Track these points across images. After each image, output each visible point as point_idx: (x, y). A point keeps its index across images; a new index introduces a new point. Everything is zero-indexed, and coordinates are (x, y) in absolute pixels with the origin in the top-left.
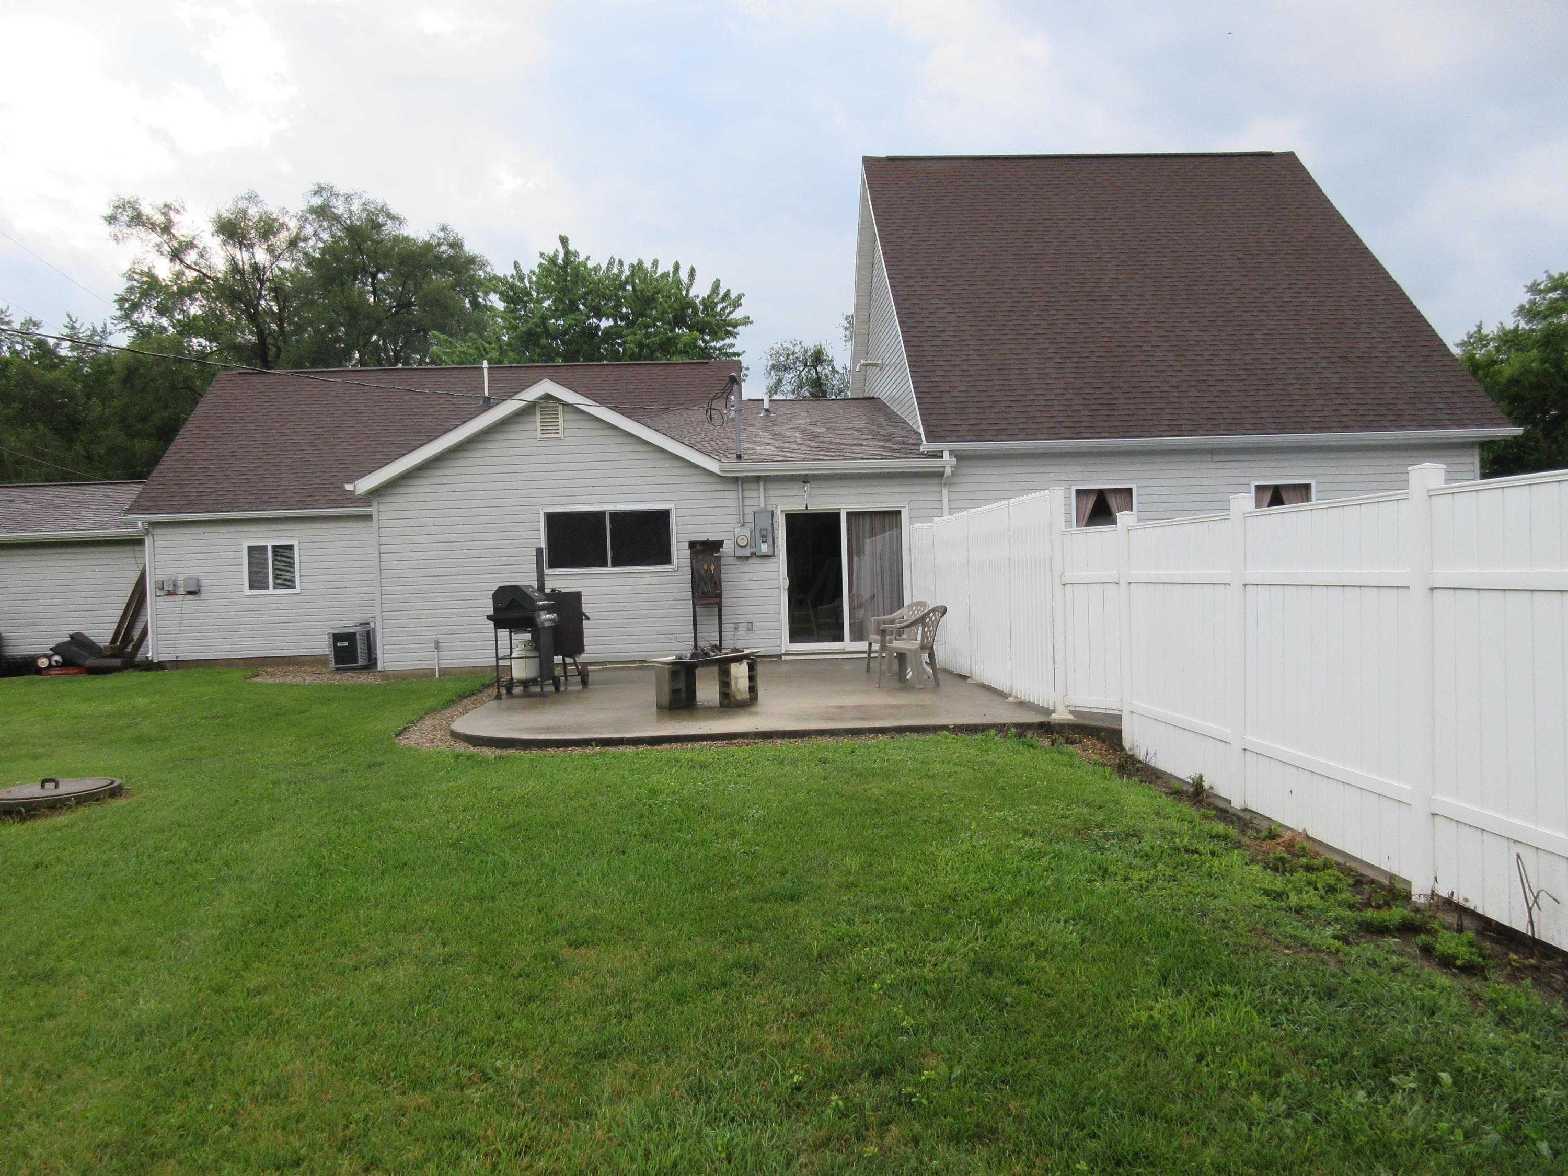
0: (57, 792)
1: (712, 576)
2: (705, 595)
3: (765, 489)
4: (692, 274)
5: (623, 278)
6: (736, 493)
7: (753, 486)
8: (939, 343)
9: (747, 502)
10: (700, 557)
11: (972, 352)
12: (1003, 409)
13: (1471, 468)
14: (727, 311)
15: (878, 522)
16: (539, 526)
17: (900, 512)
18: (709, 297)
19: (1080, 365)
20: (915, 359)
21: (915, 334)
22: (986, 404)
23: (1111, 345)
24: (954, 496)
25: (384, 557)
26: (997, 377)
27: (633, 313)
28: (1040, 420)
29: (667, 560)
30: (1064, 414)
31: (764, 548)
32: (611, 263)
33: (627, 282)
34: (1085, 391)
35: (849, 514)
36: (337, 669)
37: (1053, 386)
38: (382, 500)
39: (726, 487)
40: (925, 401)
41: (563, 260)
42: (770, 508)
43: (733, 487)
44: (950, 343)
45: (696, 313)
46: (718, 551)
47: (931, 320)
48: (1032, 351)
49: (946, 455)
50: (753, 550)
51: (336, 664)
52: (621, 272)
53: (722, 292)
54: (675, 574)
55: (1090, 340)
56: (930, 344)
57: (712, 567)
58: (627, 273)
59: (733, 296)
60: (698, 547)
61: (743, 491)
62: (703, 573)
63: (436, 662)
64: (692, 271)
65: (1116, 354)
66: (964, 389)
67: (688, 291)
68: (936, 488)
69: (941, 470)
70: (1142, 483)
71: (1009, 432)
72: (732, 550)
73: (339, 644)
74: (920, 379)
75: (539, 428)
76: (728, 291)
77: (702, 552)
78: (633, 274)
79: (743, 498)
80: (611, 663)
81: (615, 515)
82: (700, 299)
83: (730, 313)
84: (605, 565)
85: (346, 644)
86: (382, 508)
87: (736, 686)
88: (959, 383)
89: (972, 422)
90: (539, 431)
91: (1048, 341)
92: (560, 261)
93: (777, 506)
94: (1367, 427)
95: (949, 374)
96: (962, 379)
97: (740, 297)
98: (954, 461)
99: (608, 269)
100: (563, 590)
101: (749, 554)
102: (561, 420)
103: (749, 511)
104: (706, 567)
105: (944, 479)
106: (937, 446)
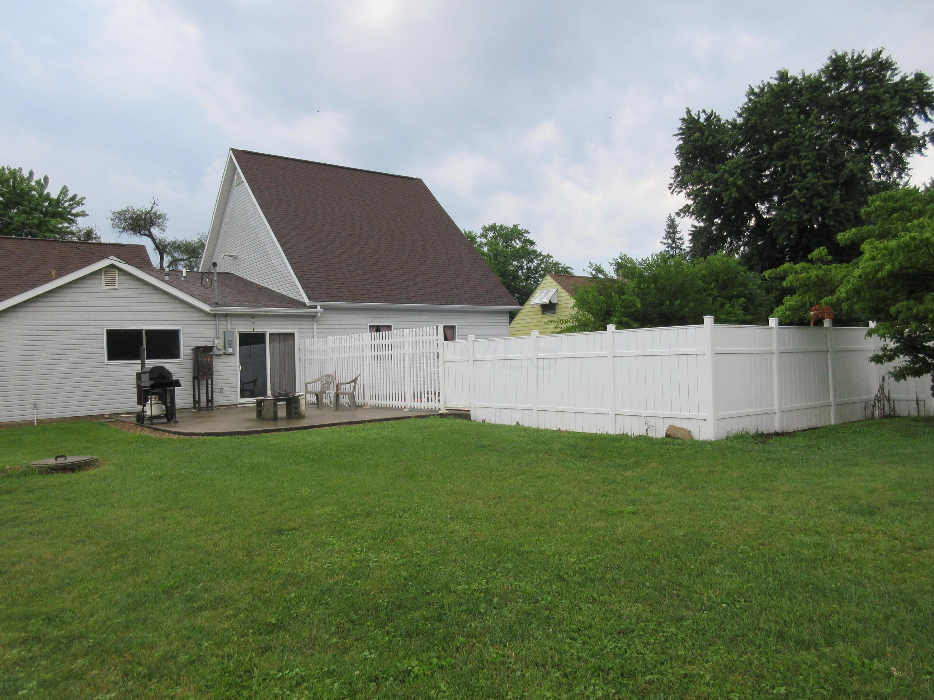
0: (65, 462)
1: (209, 364)
2: (205, 374)
3: (230, 321)
6: (215, 322)
7: (224, 319)
8: (300, 254)
9: (221, 327)
10: (203, 354)
11: (316, 259)
12: (338, 287)
13: (506, 321)
14: (72, 207)
15: (283, 338)
16: (103, 337)
17: (293, 334)
19: (364, 269)
22: (330, 285)
24: (319, 327)
29: (176, 356)
30: (364, 291)
31: (230, 350)
34: (369, 281)
35: (270, 334)
37: (356, 278)
39: (210, 318)
40: (303, 281)
42: (231, 330)
43: (213, 319)
44: (305, 253)
45: (50, 205)
46: (212, 351)
49: (318, 307)
50: (224, 351)
54: (182, 363)
56: (294, 253)
57: (209, 360)
60: (201, 349)
61: (219, 321)
62: (204, 363)
63: (35, 416)
65: (377, 265)
66: (319, 276)
68: (311, 323)
69: (316, 314)
70: (396, 323)
71: (343, 298)
72: (216, 351)
75: (103, 282)
77: (203, 352)
79: (218, 325)
81: (149, 332)
83: (74, 208)
87: (302, 408)
88: (315, 274)
89: (326, 292)
90: (103, 284)
91: (347, 256)
93: (235, 329)
94: (475, 304)
95: (309, 269)
97: (83, 198)
98: (322, 310)
101: (222, 353)
102: (117, 279)
103: (221, 331)
104: (205, 359)
105: (316, 319)
106: (313, 303)
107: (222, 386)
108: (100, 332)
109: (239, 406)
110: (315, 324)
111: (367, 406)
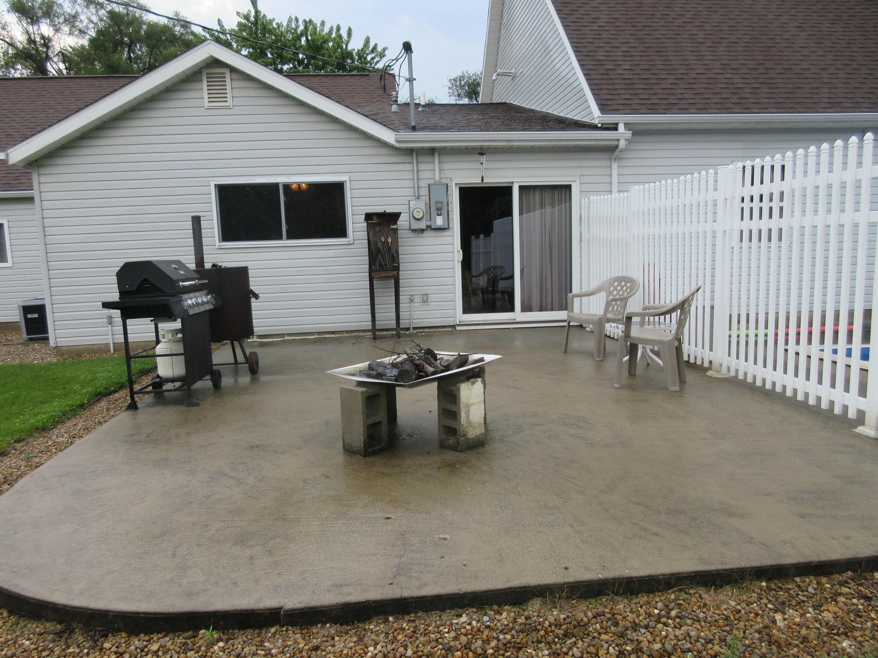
1: (390, 249)
2: (382, 268)
3: (440, 162)
4: (350, 32)
5: (299, 32)
6: (411, 165)
7: (429, 158)
8: (597, 28)
9: (422, 175)
10: (377, 229)
11: (628, 36)
12: (669, 86)
14: (375, 61)
15: (547, 196)
16: (211, 198)
17: (569, 187)
18: (362, 49)
19: (730, 49)
20: (577, 41)
21: (573, 20)
22: (651, 81)
23: (754, 33)
24: (624, 171)
25: (48, 231)
26: (657, 58)
27: (307, 58)
28: (706, 96)
29: (342, 232)
30: (728, 91)
31: (439, 221)
32: (290, 20)
33: (302, 35)
34: (742, 71)
35: (521, 188)
36: (31, 339)
37: (711, 67)
38: (43, 171)
39: (401, 159)
40: (593, 77)
41: (254, 17)
42: (444, 181)
43: (407, 159)
44: (607, 28)
45: (353, 59)
46: (395, 223)
47: (584, 9)
48: (684, 36)
49: (621, 127)
50: (429, 223)
51: (28, 334)
52: (297, 27)
53: (371, 45)
54: (351, 247)
55: (734, 29)
56: (587, 28)
57: (390, 240)
58: (301, 28)
59: (379, 49)
60: (375, 220)
61: (417, 163)
62: (380, 246)
63: (110, 337)
64: (350, 30)
65: (760, 41)
66: (629, 67)
67: (347, 45)
68: (606, 163)
69: (615, 143)
71: (681, 106)
72: (408, 223)
73: (29, 316)
74: (583, 58)
75: (206, 96)
76: (376, 45)
77: (378, 224)
78: (306, 28)
79: (418, 171)
80: (289, 335)
81: (288, 187)
82: (356, 51)
83: (377, 62)
84: (280, 238)
85: (36, 316)
86: (43, 179)
87: (468, 417)
88: (622, 63)
89: (642, 96)
90: (206, 100)
91: (696, 29)
92: (252, 19)
93: (451, 179)
95: (611, 54)
96: (624, 59)
97: (384, 50)
98: (629, 134)
99: (288, 26)
100: (224, 265)
101: (424, 227)
102: (228, 87)
103: (424, 183)
104: (383, 239)
105: (616, 153)
106: (610, 118)
107: (426, 290)
108: (204, 190)
109: (458, 328)
110: (615, 166)
111: (719, 371)
